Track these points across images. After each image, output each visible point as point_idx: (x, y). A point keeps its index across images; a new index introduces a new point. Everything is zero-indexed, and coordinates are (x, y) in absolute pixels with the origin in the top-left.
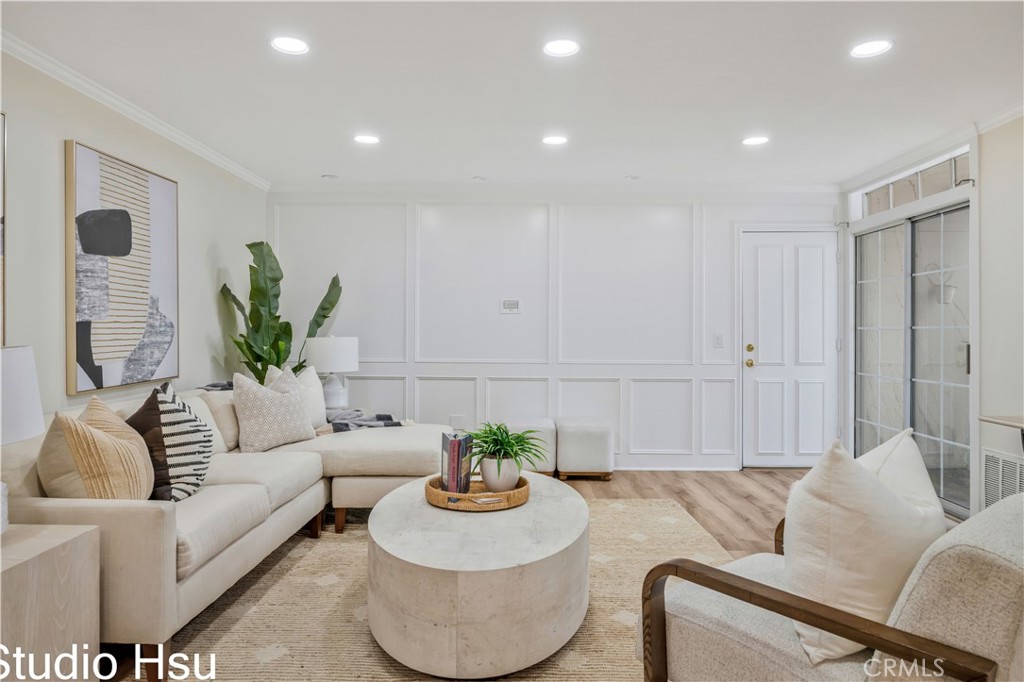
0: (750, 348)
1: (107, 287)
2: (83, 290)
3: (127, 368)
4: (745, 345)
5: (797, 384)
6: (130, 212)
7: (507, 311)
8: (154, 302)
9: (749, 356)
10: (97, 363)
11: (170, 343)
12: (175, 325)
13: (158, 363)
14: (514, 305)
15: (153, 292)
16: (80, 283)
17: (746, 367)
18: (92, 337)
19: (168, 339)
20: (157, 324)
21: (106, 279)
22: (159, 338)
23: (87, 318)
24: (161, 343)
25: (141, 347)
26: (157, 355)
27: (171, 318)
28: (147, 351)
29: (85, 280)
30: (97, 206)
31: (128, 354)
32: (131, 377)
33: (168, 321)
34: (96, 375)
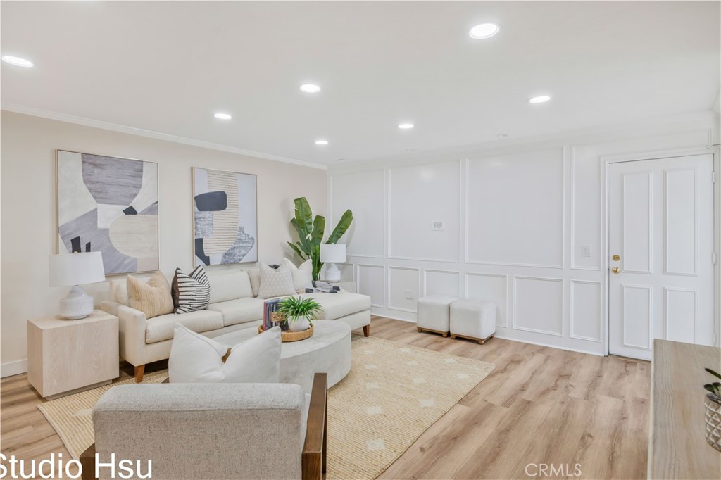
0: (616, 258)
1: (212, 224)
2: (199, 226)
3: (224, 257)
4: (611, 257)
5: (665, 291)
6: (225, 191)
7: (437, 229)
8: (241, 229)
9: (614, 264)
10: (206, 255)
11: (252, 247)
12: (255, 238)
13: (244, 255)
14: (439, 225)
15: (240, 224)
16: (197, 223)
17: (612, 274)
18: (204, 245)
19: (251, 245)
20: (243, 238)
21: (212, 220)
22: (244, 245)
23: (201, 237)
24: (245, 247)
25: (233, 248)
26: (243, 252)
27: (252, 235)
28: (237, 251)
29: (200, 222)
30: (206, 191)
31: (225, 252)
32: (227, 261)
33: (250, 237)
34: (206, 261)
